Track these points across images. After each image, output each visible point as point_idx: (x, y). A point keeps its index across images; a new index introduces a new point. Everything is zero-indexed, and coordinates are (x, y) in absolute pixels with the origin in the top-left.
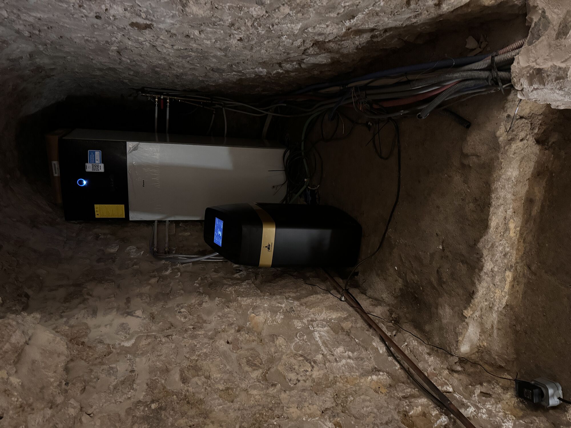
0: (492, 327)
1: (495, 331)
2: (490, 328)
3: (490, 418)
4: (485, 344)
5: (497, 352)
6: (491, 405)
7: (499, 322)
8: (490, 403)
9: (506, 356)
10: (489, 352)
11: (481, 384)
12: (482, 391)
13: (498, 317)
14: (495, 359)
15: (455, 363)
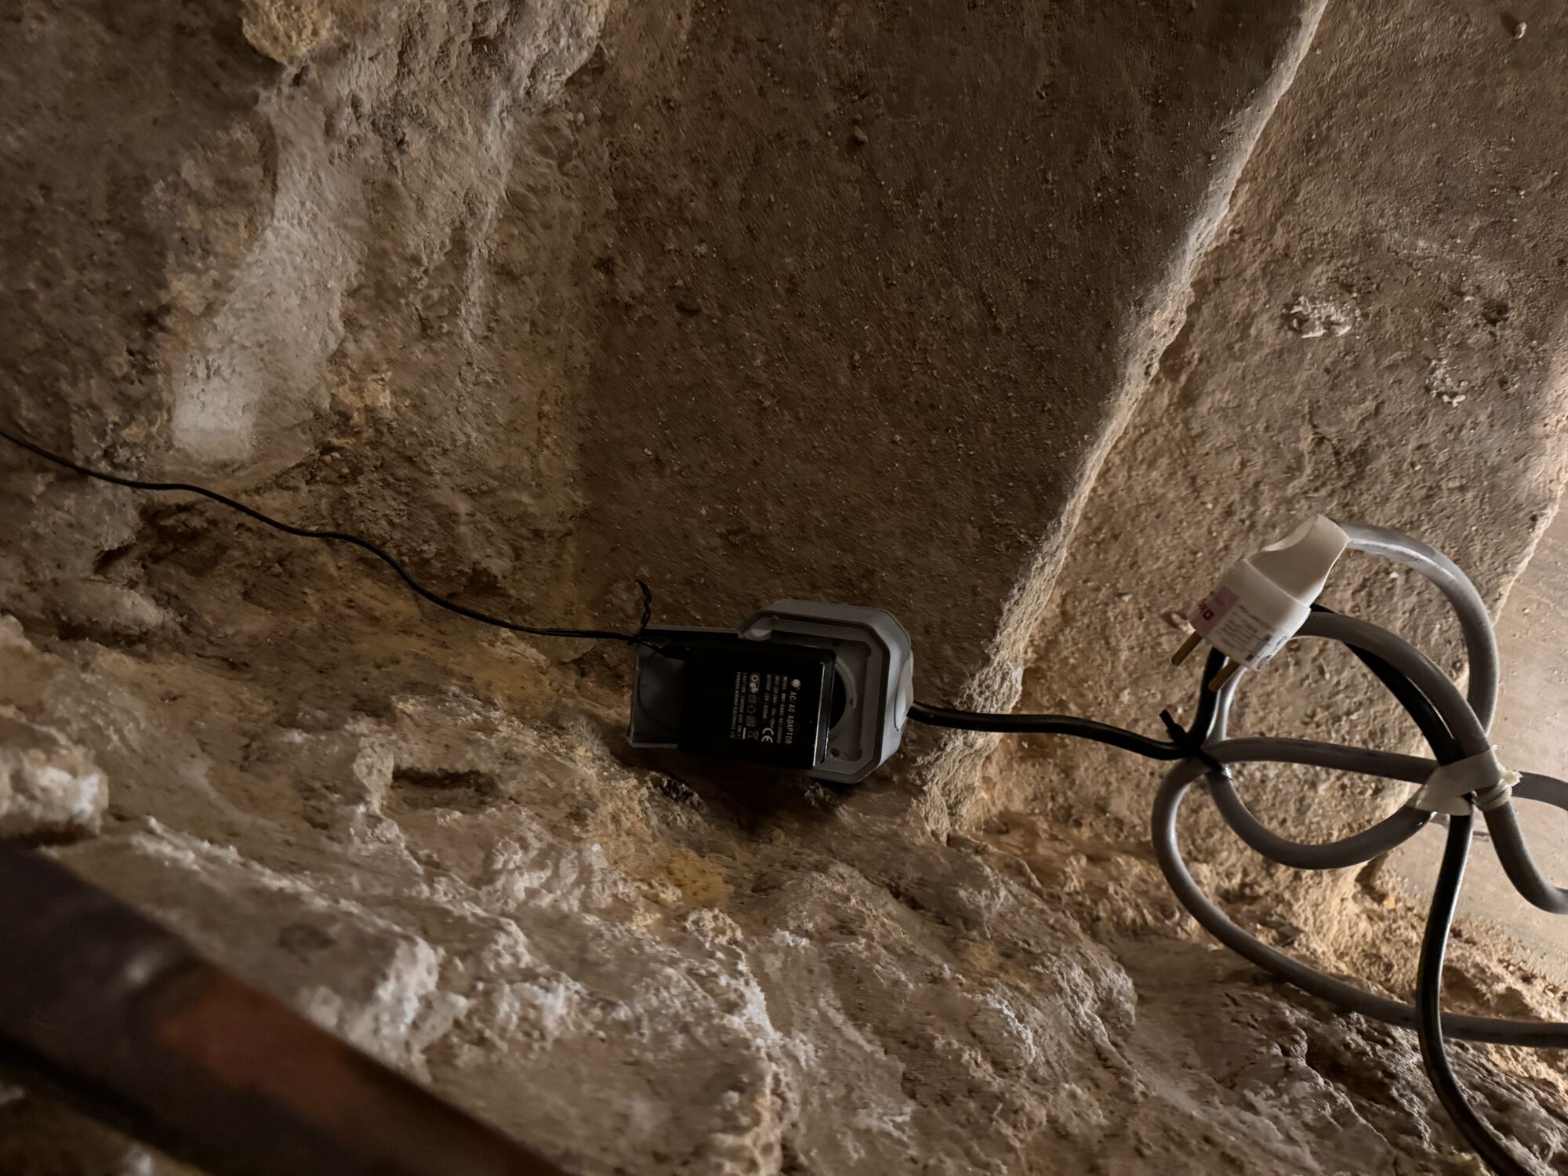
0: (460, 246)
1: (477, 284)
2: (439, 258)
3: (609, 1006)
4: (385, 399)
5: (471, 466)
6: (538, 864)
7: (516, 206)
8: (525, 846)
9: (525, 499)
10: (403, 472)
11: (380, 711)
12: (407, 762)
13: (518, 160)
14: (448, 518)
15: (106, 560)
